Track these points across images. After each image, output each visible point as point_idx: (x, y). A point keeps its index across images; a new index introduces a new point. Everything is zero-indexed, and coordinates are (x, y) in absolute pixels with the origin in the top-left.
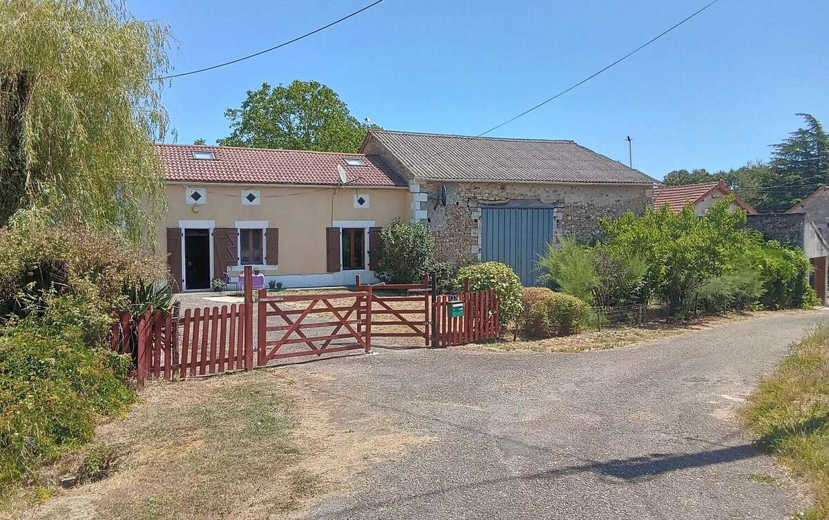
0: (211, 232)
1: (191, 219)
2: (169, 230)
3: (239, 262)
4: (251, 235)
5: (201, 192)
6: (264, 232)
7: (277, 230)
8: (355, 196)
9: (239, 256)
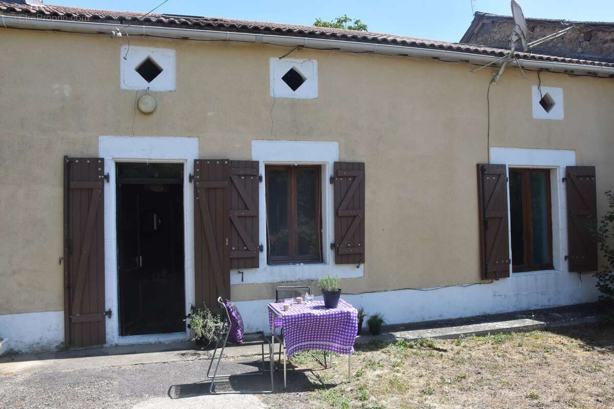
0: (188, 170)
1: (133, 133)
2: (70, 165)
3: (263, 256)
4: (293, 184)
5: (164, 57)
6: (328, 173)
7: (360, 167)
8: (535, 88)
9: (263, 239)
